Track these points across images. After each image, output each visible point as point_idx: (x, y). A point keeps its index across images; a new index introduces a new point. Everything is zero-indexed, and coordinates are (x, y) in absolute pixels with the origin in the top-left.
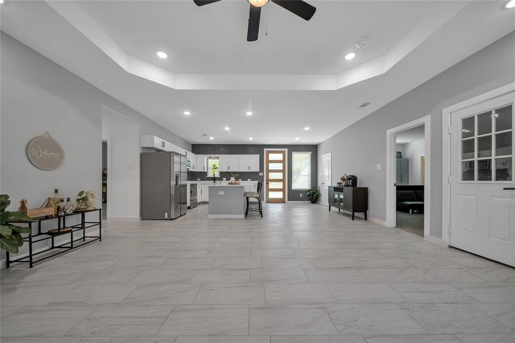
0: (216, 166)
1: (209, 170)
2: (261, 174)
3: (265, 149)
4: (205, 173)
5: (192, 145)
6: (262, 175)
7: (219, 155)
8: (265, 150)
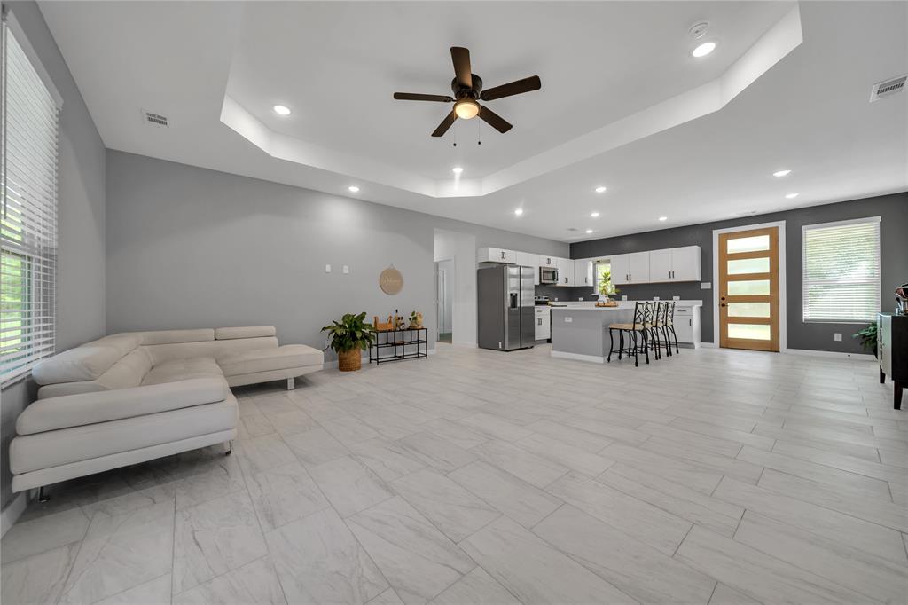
0: (609, 276)
1: (598, 282)
2: (705, 286)
3: (714, 231)
4: (591, 289)
5: (571, 244)
6: (710, 287)
7: (611, 256)
8: (716, 233)
